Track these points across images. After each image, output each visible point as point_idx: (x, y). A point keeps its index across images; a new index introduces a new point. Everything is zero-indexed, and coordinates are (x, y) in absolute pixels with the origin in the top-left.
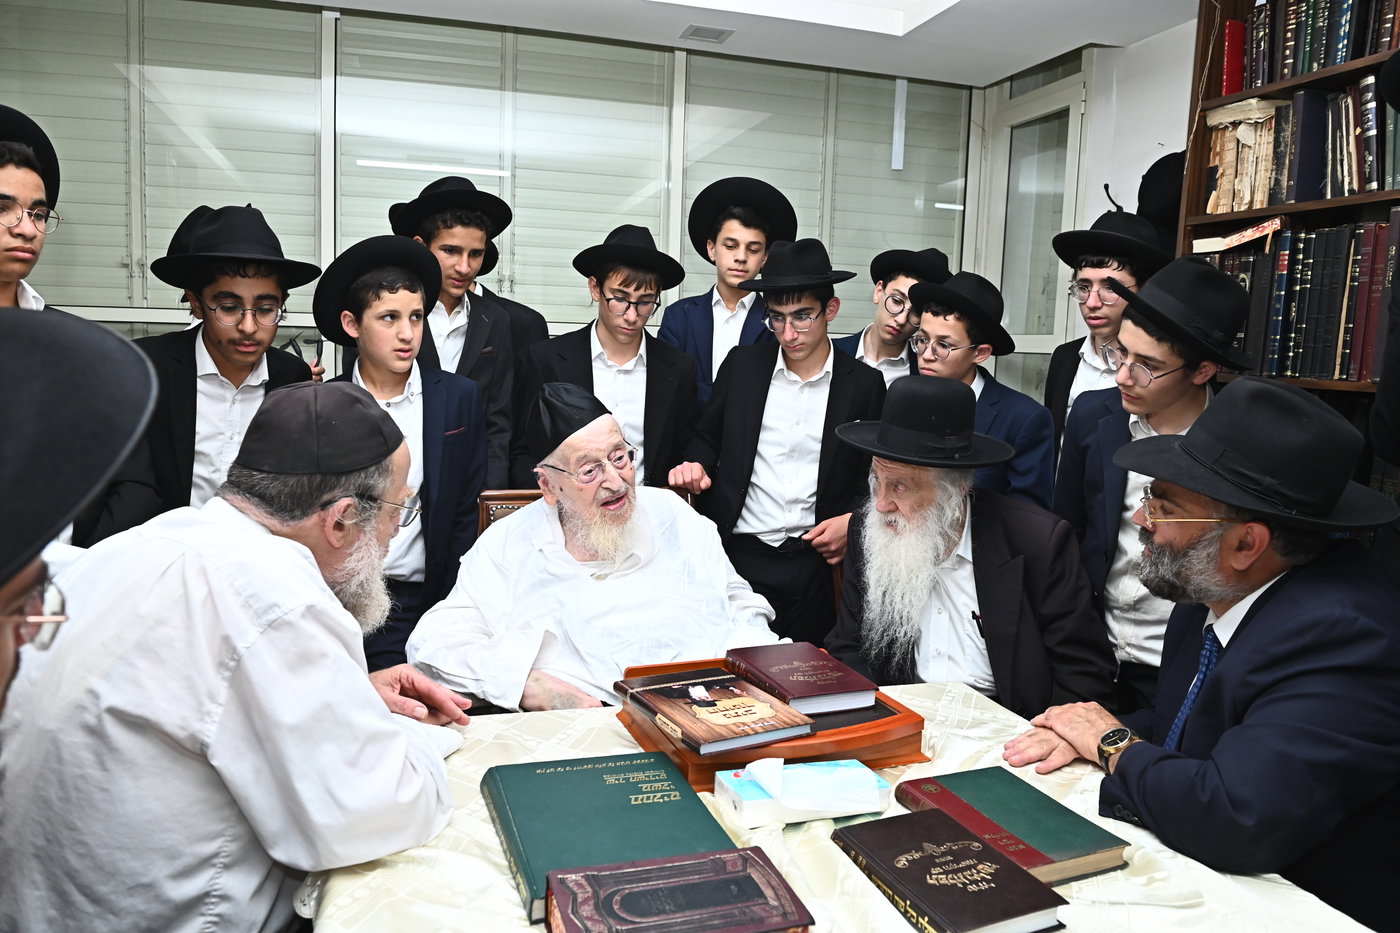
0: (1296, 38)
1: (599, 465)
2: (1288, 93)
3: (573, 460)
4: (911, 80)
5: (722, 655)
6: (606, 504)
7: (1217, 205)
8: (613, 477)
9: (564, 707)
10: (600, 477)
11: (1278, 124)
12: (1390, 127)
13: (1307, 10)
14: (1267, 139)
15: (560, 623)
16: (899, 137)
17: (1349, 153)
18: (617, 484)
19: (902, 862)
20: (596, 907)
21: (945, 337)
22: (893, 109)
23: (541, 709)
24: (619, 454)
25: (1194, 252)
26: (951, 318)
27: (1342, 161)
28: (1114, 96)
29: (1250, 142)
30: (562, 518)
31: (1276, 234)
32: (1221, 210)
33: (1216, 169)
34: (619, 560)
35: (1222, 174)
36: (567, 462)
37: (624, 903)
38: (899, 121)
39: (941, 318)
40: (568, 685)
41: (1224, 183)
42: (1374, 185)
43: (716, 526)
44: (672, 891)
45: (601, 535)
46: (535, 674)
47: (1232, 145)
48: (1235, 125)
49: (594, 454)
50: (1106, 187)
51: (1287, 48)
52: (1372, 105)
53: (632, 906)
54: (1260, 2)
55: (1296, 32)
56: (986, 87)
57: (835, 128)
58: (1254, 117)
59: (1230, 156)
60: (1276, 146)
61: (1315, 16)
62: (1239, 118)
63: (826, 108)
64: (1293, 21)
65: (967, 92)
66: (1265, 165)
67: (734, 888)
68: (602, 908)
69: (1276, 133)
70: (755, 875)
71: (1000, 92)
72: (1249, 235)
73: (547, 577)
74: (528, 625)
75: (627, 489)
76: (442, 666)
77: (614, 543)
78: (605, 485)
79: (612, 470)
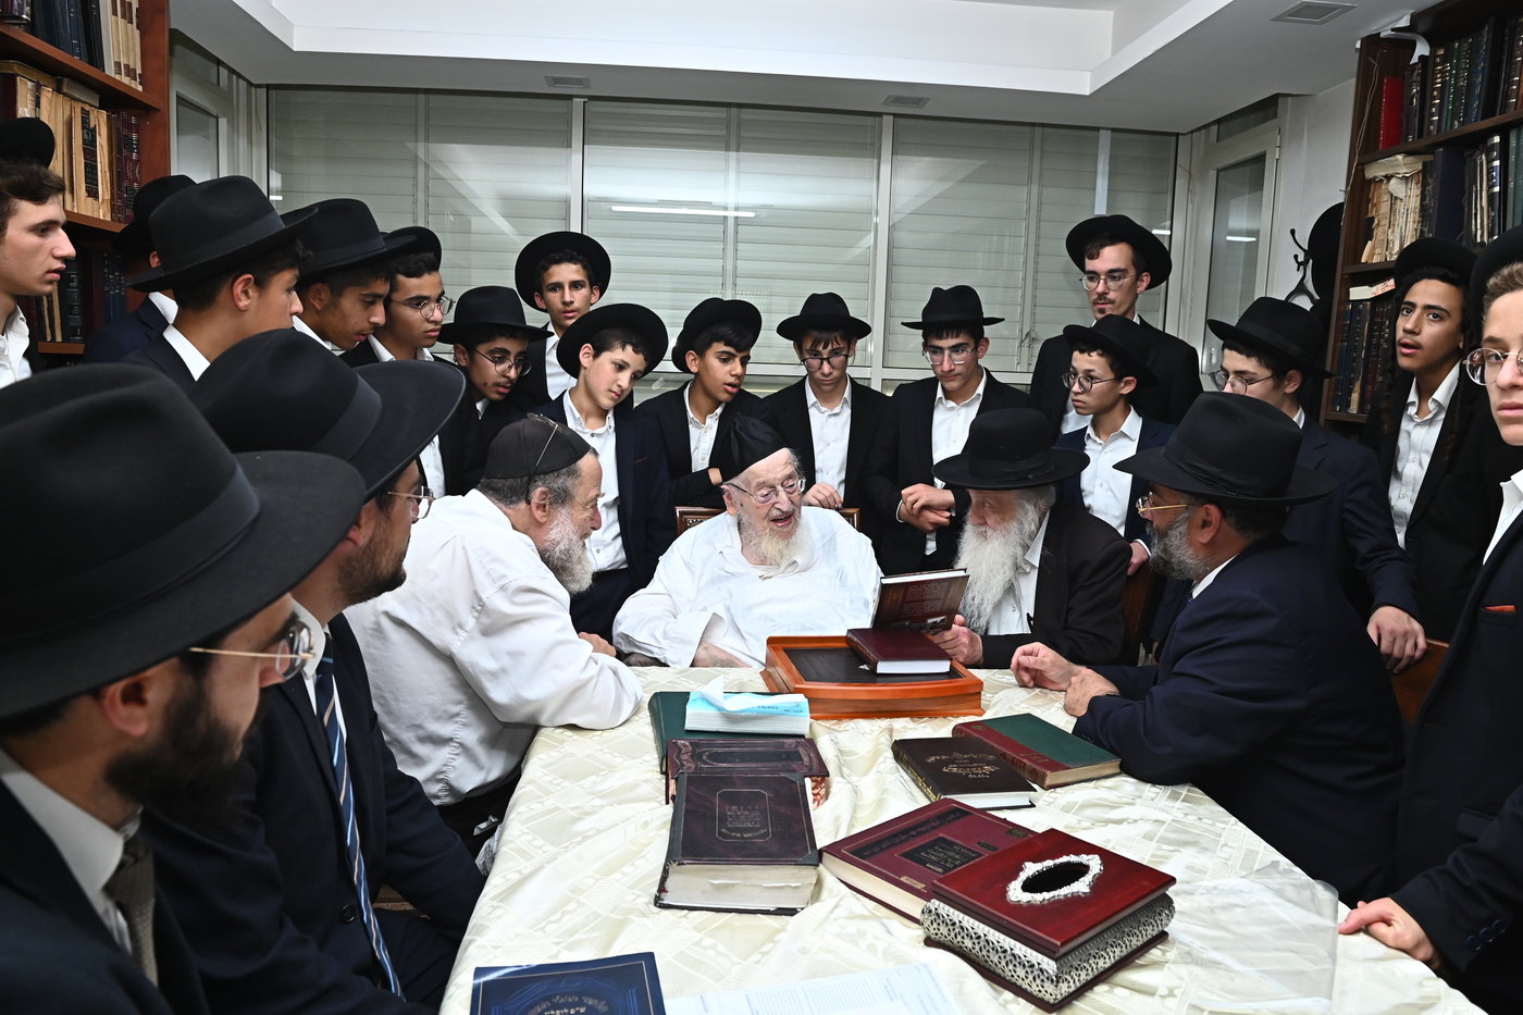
0: (1442, 98)
2: (1430, 149)
3: (754, 485)
4: (1114, 130)
5: (844, 634)
6: (775, 520)
7: (1372, 255)
8: (783, 500)
9: (721, 666)
10: (774, 500)
11: (1424, 178)
12: (1511, 185)
13: (1451, 70)
14: (1415, 190)
15: (728, 609)
16: (1102, 184)
17: (1482, 208)
18: (786, 506)
20: (692, 756)
22: (1097, 155)
23: (708, 667)
24: (790, 482)
25: (1351, 298)
26: (1094, 354)
27: (1476, 214)
28: (1305, 143)
29: (1401, 195)
30: (741, 528)
32: (1376, 260)
33: (1373, 218)
34: (783, 566)
35: (1378, 224)
36: (748, 484)
37: (708, 757)
38: (1103, 167)
39: (1086, 355)
40: (730, 655)
41: (1379, 233)
44: (743, 753)
45: (769, 545)
46: (704, 645)
47: (1386, 198)
48: (1389, 178)
49: (771, 481)
50: (1293, 232)
51: (1433, 105)
52: (1497, 163)
53: (715, 757)
54: (1415, 59)
55: (1442, 90)
56: (1192, 132)
57: (1040, 176)
58: (1403, 171)
59: (1385, 208)
60: (1423, 199)
61: (1457, 77)
62: (1390, 172)
63: (1031, 158)
64: (1439, 80)
65: (1173, 139)
66: (1413, 217)
67: (784, 756)
68: (696, 757)
69: (1423, 186)
70: (801, 750)
71: (1207, 136)
72: (1387, 287)
73: (724, 574)
74: (705, 609)
75: (794, 510)
76: (638, 637)
77: (780, 552)
78: (776, 506)
79: (783, 495)
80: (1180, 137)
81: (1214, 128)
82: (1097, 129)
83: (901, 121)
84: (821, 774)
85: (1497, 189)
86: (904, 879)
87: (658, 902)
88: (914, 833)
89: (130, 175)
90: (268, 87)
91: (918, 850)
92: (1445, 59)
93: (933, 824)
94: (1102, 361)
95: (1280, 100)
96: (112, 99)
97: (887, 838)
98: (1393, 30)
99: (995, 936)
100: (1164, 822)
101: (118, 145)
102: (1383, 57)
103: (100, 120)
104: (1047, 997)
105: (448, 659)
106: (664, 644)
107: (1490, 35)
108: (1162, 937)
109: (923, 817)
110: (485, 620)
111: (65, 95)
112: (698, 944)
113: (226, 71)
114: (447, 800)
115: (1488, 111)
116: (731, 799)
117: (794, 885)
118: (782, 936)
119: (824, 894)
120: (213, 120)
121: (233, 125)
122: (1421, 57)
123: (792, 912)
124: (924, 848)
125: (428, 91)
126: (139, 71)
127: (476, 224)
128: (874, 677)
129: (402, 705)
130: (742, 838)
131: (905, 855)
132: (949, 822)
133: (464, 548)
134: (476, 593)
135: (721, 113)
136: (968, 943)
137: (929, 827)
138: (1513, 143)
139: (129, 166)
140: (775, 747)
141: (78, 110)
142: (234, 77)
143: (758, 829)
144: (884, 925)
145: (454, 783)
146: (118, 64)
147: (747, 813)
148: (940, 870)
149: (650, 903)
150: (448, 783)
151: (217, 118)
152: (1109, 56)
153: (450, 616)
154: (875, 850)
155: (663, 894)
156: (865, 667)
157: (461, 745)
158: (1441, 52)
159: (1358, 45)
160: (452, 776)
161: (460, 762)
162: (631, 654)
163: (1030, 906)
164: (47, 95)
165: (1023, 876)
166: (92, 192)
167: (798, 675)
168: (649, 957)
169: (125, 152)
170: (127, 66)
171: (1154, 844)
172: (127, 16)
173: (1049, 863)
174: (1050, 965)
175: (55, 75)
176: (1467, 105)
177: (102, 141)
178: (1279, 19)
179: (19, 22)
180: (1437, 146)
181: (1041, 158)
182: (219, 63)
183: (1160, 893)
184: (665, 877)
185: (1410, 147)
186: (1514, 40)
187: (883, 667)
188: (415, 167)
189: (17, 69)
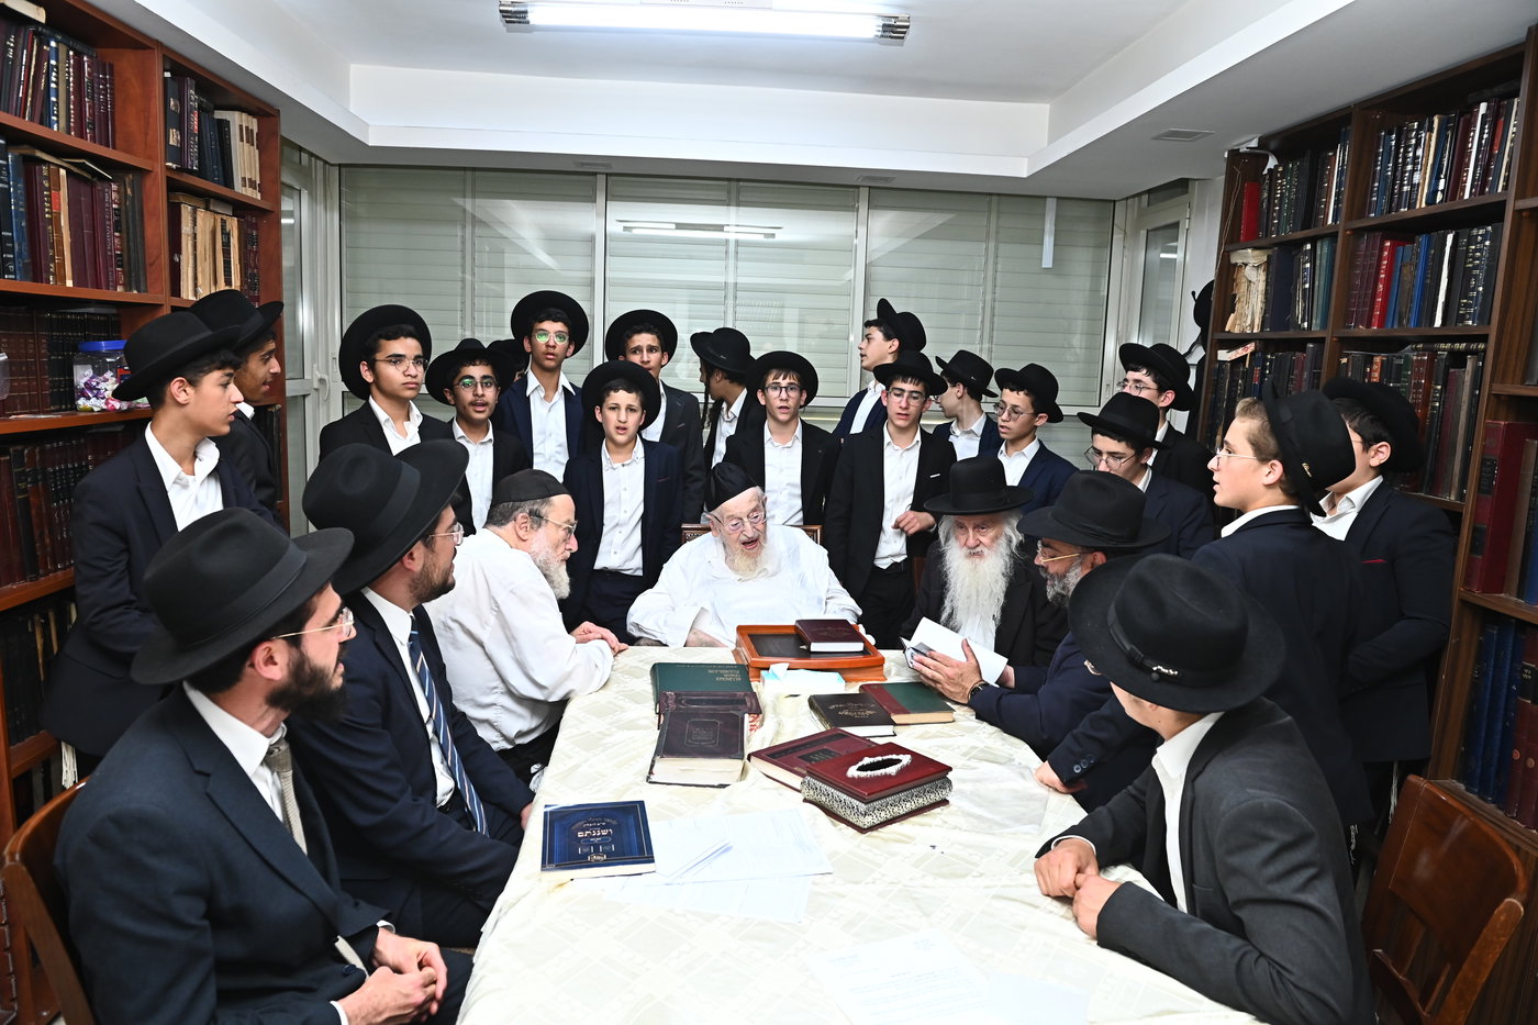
0: (1280, 205)
1: (742, 519)
2: (1272, 246)
3: (726, 517)
4: (1058, 198)
5: (793, 623)
6: (744, 544)
7: (1234, 325)
8: (748, 530)
9: (707, 646)
10: (742, 528)
11: (1268, 268)
12: (1317, 284)
13: (1286, 185)
14: (1262, 277)
15: (713, 604)
16: (1049, 241)
18: (752, 533)
19: (832, 707)
20: (675, 701)
22: (1044, 215)
23: (695, 647)
24: (755, 514)
25: (1219, 359)
29: (1254, 280)
31: (1253, 354)
32: (1237, 330)
33: (1235, 295)
34: (757, 570)
35: (1238, 300)
36: (722, 518)
37: (685, 701)
38: (1049, 226)
39: (1015, 393)
40: (714, 637)
41: (1238, 307)
42: (1306, 324)
43: (826, 552)
45: (740, 562)
46: (694, 631)
47: (1244, 280)
48: (1246, 265)
49: (739, 514)
50: (1194, 293)
51: (1275, 211)
52: (1308, 265)
53: (690, 702)
54: (1265, 172)
55: (1281, 199)
56: (1127, 199)
57: (997, 233)
58: (1253, 261)
59: (1243, 287)
60: (1267, 285)
61: (1290, 190)
62: (1245, 261)
63: (989, 219)
64: (1279, 191)
65: (1111, 204)
66: (1261, 297)
67: (735, 702)
68: (678, 701)
69: (1267, 275)
70: (747, 699)
71: (1140, 203)
72: (1240, 352)
73: (711, 578)
74: (696, 604)
75: (759, 535)
76: (644, 624)
77: (748, 567)
79: (748, 525)
80: (1116, 203)
81: (1145, 198)
82: (1044, 197)
83: (873, 191)
84: (757, 712)
85: (1307, 286)
86: (796, 769)
87: (648, 782)
88: (808, 746)
89: (253, 264)
90: (340, 166)
91: (809, 754)
92: (1284, 174)
93: (824, 741)
94: (1027, 399)
95: (1190, 184)
96: (241, 208)
97: (791, 748)
98: (1247, 148)
99: (838, 794)
101: (245, 241)
102: (1242, 168)
103: (233, 225)
104: (861, 825)
106: (665, 630)
107: (1309, 163)
108: (945, 802)
109: (818, 737)
111: (210, 211)
112: (671, 799)
113: (306, 155)
114: (503, 744)
115: (1306, 225)
116: (696, 724)
117: (729, 771)
118: (715, 799)
119: (748, 779)
120: (296, 194)
121: (312, 196)
122: (1270, 170)
123: (725, 786)
124: (813, 753)
125: (474, 169)
126: (258, 182)
128: (807, 653)
130: (700, 743)
131: (800, 756)
132: (834, 740)
134: (493, 598)
135: (725, 183)
136: (824, 799)
137: (818, 743)
138: (1318, 251)
139: (252, 256)
140: (730, 696)
141: (219, 221)
142: (314, 159)
143: (711, 740)
144: (779, 792)
146: (244, 179)
147: (705, 732)
149: (644, 780)
151: (300, 191)
152: (1045, 146)
154: (783, 754)
155: (651, 777)
156: (804, 647)
158: (1281, 169)
159: (1226, 155)
162: (640, 638)
163: (860, 778)
164: (201, 213)
165: (860, 764)
167: (754, 652)
168: (642, 803)
169: (249, 247)
170: (250, 180)
172: (250, 141)
173: (879, 758)
174: (862, 807)
175: (206, 199)
176: (1295, 214)
177: (234, 241)
178: (1157, 138)
179: (191, 172)
180: (1275, 245)
181: (998, 218)
182: (301, 149)
183: (942, 774)
184: (652, 766)
185: (1257, 244)
186: (1324, 169)
187: (815, 647)
188: (464, 227)
189: (182, 199)
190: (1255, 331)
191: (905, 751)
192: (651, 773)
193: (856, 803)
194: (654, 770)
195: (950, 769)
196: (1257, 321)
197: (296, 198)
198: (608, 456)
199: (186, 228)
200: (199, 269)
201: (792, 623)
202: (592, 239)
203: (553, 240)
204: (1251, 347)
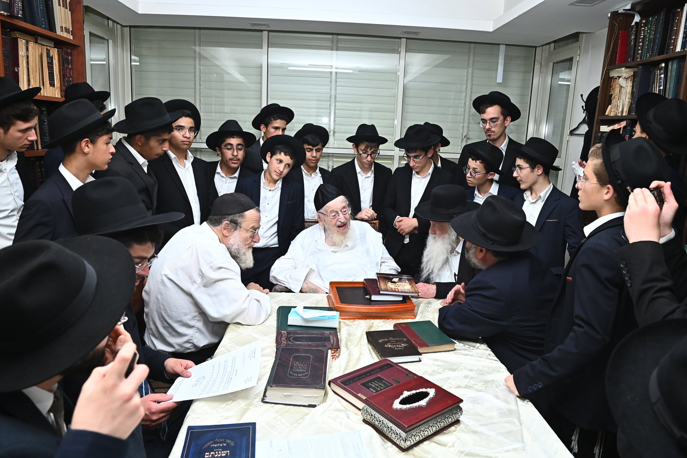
0: (643, 42)
1: (337, 212)
2: (636, 66)
3: (329, 212)
4: (506, 45)
6: (339, 227)
7: (610, 111)
8: (342, 218)
9: (313, 293)
10: (338, 217)
11: (634, 79)
12: (668, 86)
13: (648, 30)
14: (630, 84)
15: (317, 266)
16: (501, 68)
18: (343, 220)
19: (381, 341)
20: (286, 339)
21: (476, 168)
22: (499, 55)
23: (306, 293)
24: (345, 210)
25: (601, 131)
26: (478, 162)
29: (624, 86)
30: (325, 230)
31: (624, 127)
32: (612, 114)
33: (612, 95)
34: (343, 247)
35: (614, 98)
36: (327, 212)
37: (293, 339)
38: (501, 61)
39: (474, 161)
40: (317, 286)
41: (614, 101)
44: (307, 338)
45: (337, 238)
46: (306, 282)
47: (618, 86)
48: (619, 77)
49: (336, 210)
51: (639, 46)
52: (662, 76)
53: (296, 339)
54: (633, 24)
55: (643, 39)
56: (543, 46)
57: (473, 64)
58: (625, 75)
59: (617, 90)
60: (633, 88)
61: (650, 33)
62: (619, 75)
63: (469, 56)
64: (642, 34)
65: (534, 49)
66: (628, 96)
67: (323, 339)
68: (288, 339)
69: (633, 83)
70: (331, 337)
71: (550, 47)
72: (616, 127)
73: (317, 250)
74: (308, 266)
75: (347, 222)
77: (342, 241)
78: (339, 220)
79: (341, 215)
80: (537, 48)
81: (553, 45)
82: (499, 44)
83: (408, 40)
84: (337, 348)
85: (662, 88)
86: (359, 395)
87: (263, 401)
88: (368, 374)
89: (68, 75)
90: (130, 27)
91: (368, 382)
92: (646, 24)
93: (378, 371)
94: (481, 165)
95: (580, 35)
96: (59, 43)
97: (356, 377)
98: (624, 10)
99: (386, 421)
100: (473, 370)
101: (63, 62)
102: (620, 21)
103: (54, 53)
104: (402, 446)
105: (190, 295)
107: (664, 17)
108: (457, 422)
109: (375, 367)
110: (205, 280)
111: (39, 44)
112: (275, 418)
113: (112, 22)
114: (193, 350)
115: (661, 52)
116: (297, 359)
117: (315, 396)
118: (307, 417)
119: (328, 399)
120: (106, 42)
121: (115, 43)
122: (636, 23)
123: (314, 406)
124: (371, 381)
125: (200, 28)
126: (71, 29)
127: (227, 78)
128: (370, 302)
129: (173, 313)
130: (298, 376)
131: (362, 384)
132: (384, 369)
133: (196, 250)
134: (200, 269)
135: (330, 36)
136: (377, 423)
137: (375, 372)
138: (670, 67)
139: (68, 71)
140: (321, 335)
141: (45, 50)
142: (115, 24)
143: (305, 372)
144: (347, 414)
145: (196, 344)
146: (62, 27)
147: (302, 365)
148: (374, 391)
149: (260, 401)
150: (193, 344)
151: (108, 40)
152: (502, 13)
153: (191, 278)
154: (351, 382)
155: (265, 398)
156: (368, 297)
157: (198, 328)
158: (644, 21)
159: (609, 15)
160: (195, 341)
161: (198, 335)
163: (401, 410)
164: (31, 45)
165: (402, 397)
166: (52, 84)
167: (338, 300)
168: (254, 424)
169: (66, 65)
170: (66, 28)
171: (467, 380)
172: (65, 6)
173: (414, 392)
174: (403, 435)
175: (35, 36)
176: (653, 47)
177: (56, 62)
178: (572, 4)
179: (18, 18)
180: (640, 65)
181: (474, 56)
182: (108, 19)
183: (456, 405)
184: (265, 392)
185: (628, 65)
186: (674, 19)
187: (374, 298)
188: (195, 60)
189: (18, 35)
190: (624, 115)
191: (431, 385)
192: (264, 396)
193: (399, 431)
194: (267, 394)
195: (461, 401)
196: (626, 109)
197: (106, 44)
198: (264, 181)
199: (22, 52)
200: (31, 76)
201: (362, 280)
202: (261, 67)
203: (243, 67)
204: (624, 124)
